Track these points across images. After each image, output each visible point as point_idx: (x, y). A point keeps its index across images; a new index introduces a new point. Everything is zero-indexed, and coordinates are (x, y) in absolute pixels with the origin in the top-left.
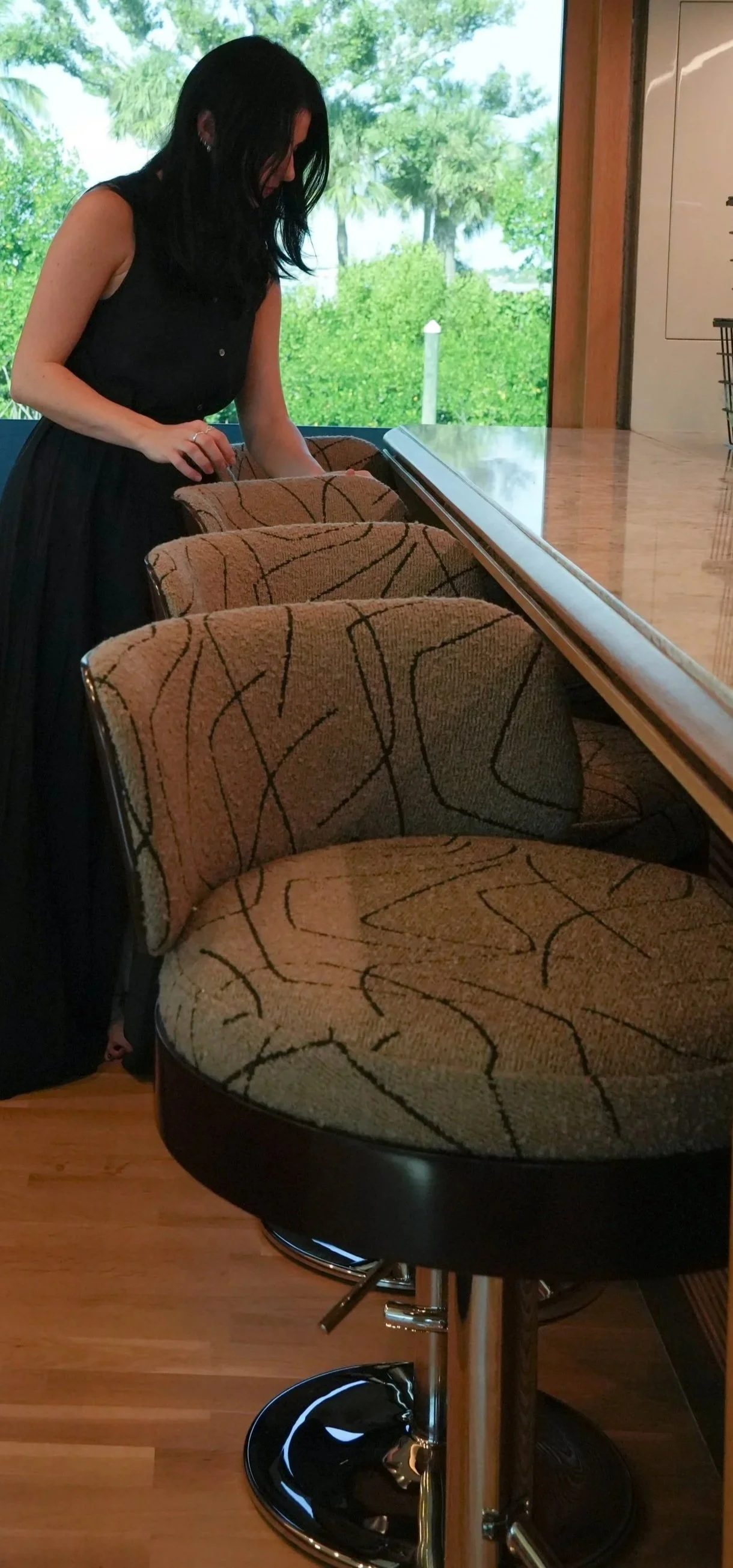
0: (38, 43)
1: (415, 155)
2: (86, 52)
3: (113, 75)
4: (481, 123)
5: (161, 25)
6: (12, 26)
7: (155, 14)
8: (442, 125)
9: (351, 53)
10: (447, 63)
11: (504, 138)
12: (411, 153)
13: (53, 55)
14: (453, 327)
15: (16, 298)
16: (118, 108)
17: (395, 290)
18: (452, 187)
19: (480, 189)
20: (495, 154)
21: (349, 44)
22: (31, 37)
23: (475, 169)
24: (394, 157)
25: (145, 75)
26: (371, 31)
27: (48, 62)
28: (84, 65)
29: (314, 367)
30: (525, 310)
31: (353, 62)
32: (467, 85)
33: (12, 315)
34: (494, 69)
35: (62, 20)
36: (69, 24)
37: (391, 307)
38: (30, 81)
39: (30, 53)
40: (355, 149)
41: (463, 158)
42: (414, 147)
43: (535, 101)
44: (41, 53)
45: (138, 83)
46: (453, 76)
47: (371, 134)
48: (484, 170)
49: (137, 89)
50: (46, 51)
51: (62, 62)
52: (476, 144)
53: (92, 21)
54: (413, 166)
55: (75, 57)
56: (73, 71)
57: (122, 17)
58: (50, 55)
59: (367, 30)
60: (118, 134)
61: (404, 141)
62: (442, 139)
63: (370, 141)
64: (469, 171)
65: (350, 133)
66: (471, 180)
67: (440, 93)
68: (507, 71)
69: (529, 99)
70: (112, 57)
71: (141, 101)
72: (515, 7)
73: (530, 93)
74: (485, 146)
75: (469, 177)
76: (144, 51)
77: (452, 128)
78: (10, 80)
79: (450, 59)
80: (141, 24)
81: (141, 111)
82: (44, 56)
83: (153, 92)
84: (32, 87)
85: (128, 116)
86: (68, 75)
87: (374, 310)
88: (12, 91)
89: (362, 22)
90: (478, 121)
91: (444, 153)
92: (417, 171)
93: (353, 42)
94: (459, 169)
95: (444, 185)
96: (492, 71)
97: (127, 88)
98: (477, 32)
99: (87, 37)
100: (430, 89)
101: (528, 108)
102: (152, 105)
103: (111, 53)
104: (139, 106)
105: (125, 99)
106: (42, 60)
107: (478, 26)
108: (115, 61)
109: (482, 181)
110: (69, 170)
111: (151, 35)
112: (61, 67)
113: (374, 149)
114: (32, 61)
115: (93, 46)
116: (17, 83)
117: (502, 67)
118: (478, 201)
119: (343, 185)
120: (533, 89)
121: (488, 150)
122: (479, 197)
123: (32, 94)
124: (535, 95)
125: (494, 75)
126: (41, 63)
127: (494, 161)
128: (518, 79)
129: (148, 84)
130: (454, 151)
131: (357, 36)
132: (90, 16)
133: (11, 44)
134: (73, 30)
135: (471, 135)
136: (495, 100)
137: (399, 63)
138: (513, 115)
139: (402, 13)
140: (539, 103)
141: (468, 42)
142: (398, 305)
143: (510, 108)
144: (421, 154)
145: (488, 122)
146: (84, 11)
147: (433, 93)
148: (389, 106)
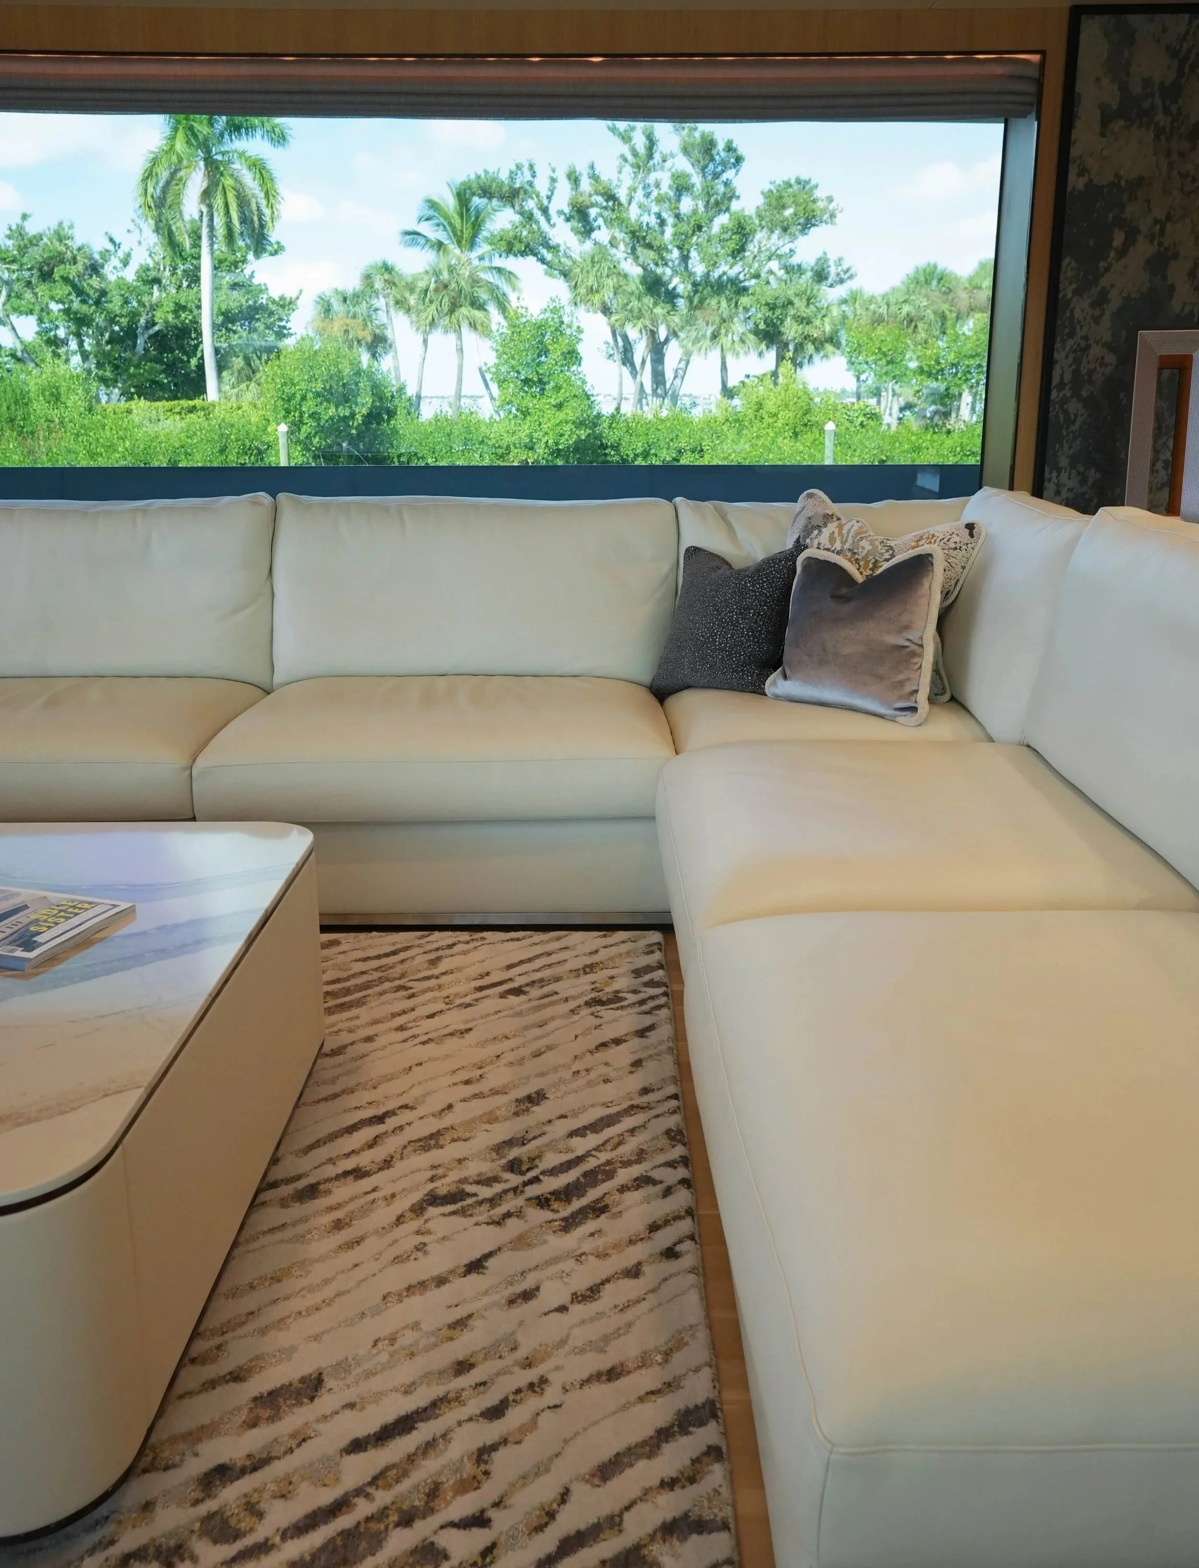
0: (520, 242)
1: (773, 314)
2: (549, 247)
3: (569, 263)
4: (815, 291)
5: (599, 229)
6: (502, 230)
7: (595, 221)
8: (790, 293)
9: (732, 245)
10: (791, 251)
11: (829, 301)
12: (771, 312)
13: (530, 250)
14: (817, 427)
15: (541, 413)
16: (576, 286)
17: (779, 403)
18: (797, 335)
19: (815, 335)
20: (823, 312)
21: (731, 238)
22: (515, 237)
23: (811, 322)
24: (759, 315)
25: (593, 262)
26: (745, 229)
27: (527, 255)
28: (549, 256)
29: (733, 455)
30: (856, 415)
31: (733, 252)
32: (804, 266)
33: (540, 425)
34: (820, 254)
35: (534, 226)
36: (539, 228)
37: (776, 415)
38: (509, 269)
39: (515, 249)
40: (734, 311)
41: (804, 315)
42: (772, 307)
43: (846, 277)
44: (523, 249)
45: (589, 268)
46: (795, 260)
47: (744, 300)
48: (817, 322)
49: (588, 272)
50: (526, 247)
51: (535, 255)
52: (811, 306)
53: (553, 226)
54: (772, 320)
55: (544, 251)
56: (543, 261)
57: (574, 223)
58: (528, 250)
59: (743, 228)
60: (576, 304)
61: (767, 304)
62: (790, 303)
63: (744, 305)
64: (807, 324)
65: (731, 299)
66: (809, 330)
67: (788, 272)
68: (828, 256)
69: (842, 276)
70: (567, 251)
71: (591, 281)
72: (837, 212)
73: (842, 270)
74: (816, 307)
75: (807, 328)
76: (588, 245)
77: (797, 295)
78: (495, 268)
79: (793, 248)
80: (588, 227)
81: (592, 288)
82: (524, 251)
83: (599, 274)
84: (510, 273)
85: (583, 290)
86: (539, 264)
87: (766, 417)
88: (496, 276)
89: (740, 223)
90: (812, 290)
91: (792, 312)
92: (774, 325)
93: (734, 237)
94: (802, 323)
95: (792, 334)
96: (818, 257)
97: (582, 271)
98: (812, 229)
99: (551, 237)
100: (780, 269)
101: (842, 281)
102: (598, 282)
103: (568, 248)
104: (590, 284)
105: (580, 279)
106: (523, 254)
107: (814, 225)
108: (569, 253)
109: (817, 330)
110: (570, 326)
111: (594, 235)
112: (535, 258)
113: (746, 309)
114: (516, 255)
115: (555, 244)
116: (499, 270)
117: (825, 253)
118: (813, 344)
119: (726, 335)
120: (845, 268)
121: (819, 310)
122: (814, 341)
123: (509, 278)
124: (846, 272)
125: (819, 259)
126: (522, 256)
127: (824, 316)
128: (835, 261)
129: (595, 269)
130: (798, 310)
131: (736, 233)
132: (552, 223)
133: (503, 243)
134: (542, 233)
135: (808, 300)
136: (820, 276)
137: (760, 251)
138: (831, 286)
139: (761, 217)
140: (848, 278)
141: (806, 237)
142: (782, 413)
143: (830, 281)
144: (778, 312)
145: (819, 290)
146: (548, 220)
147: (783, 272)
148: (753, 282)
